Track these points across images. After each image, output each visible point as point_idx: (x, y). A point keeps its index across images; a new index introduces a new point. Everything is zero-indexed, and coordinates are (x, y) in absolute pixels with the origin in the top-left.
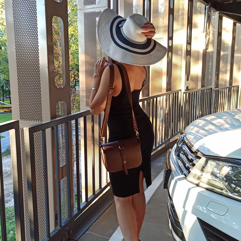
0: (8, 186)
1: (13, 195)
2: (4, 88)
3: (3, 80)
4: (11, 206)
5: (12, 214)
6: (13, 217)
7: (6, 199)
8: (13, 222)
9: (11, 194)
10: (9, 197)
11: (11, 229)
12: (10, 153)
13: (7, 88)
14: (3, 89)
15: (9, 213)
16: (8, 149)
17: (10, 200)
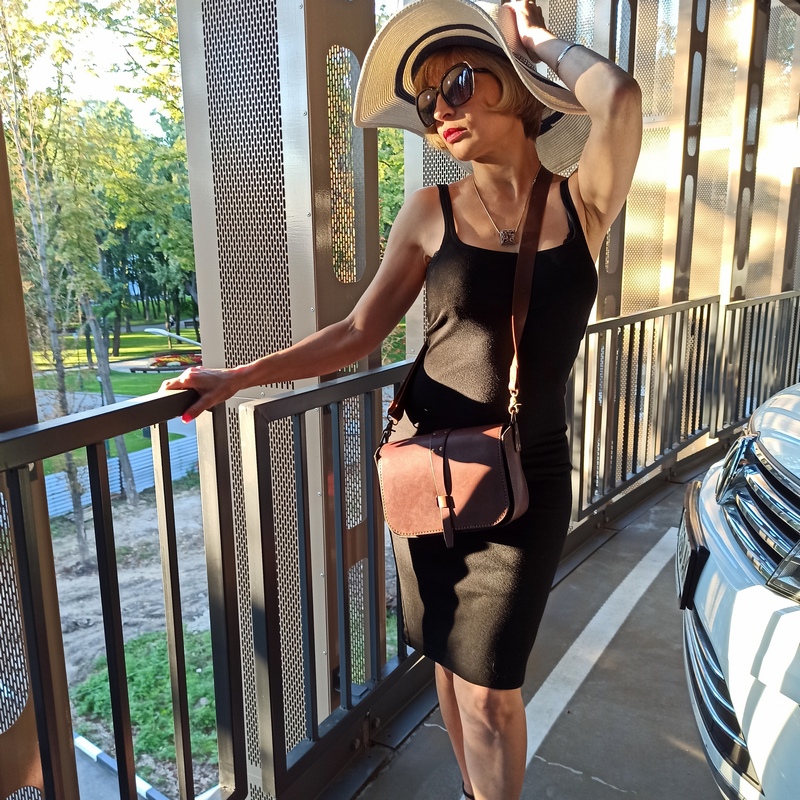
0: (192, 573)
1: (206, 600)
2: (180, 296)
3: (177, 273)
4: (202, 629)
5: (204, 650)
6: (208, 658)
7: (189, 609)
8: (207, 674)
9: (201, 595)
10: (197, 605)
11: (203, 691)
12: (197, 482)
13: (189, 294)
14: (178, 299)
15: (196, 649)
16: (193, 470)
17: (200, 611)
